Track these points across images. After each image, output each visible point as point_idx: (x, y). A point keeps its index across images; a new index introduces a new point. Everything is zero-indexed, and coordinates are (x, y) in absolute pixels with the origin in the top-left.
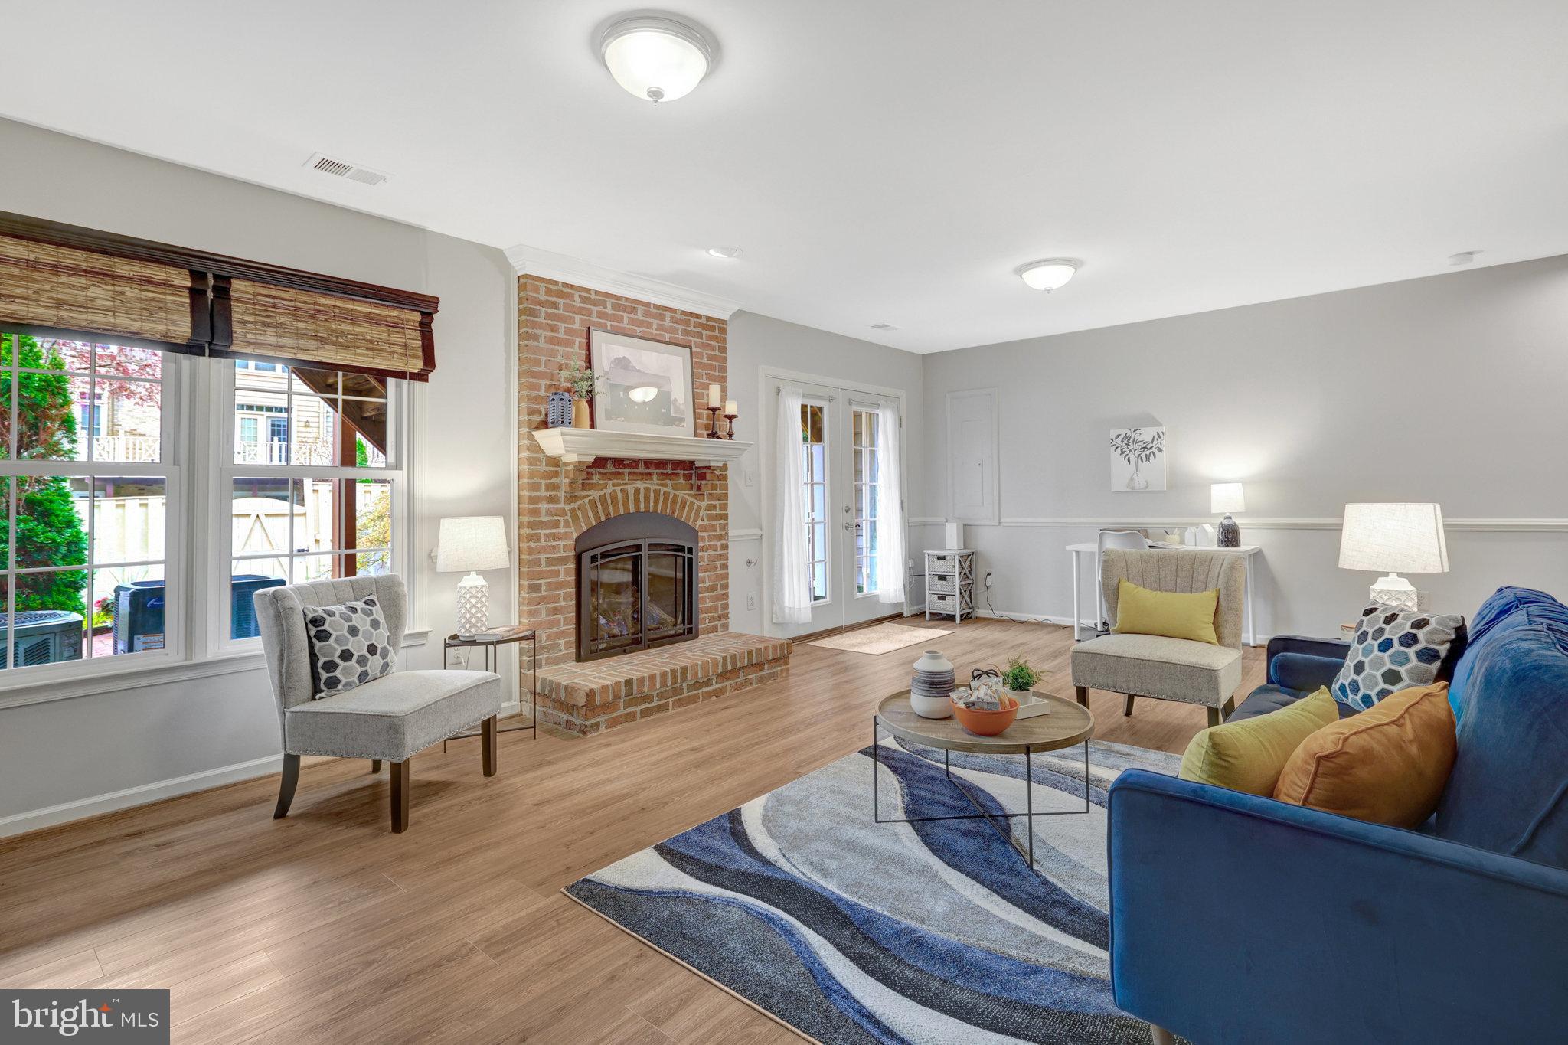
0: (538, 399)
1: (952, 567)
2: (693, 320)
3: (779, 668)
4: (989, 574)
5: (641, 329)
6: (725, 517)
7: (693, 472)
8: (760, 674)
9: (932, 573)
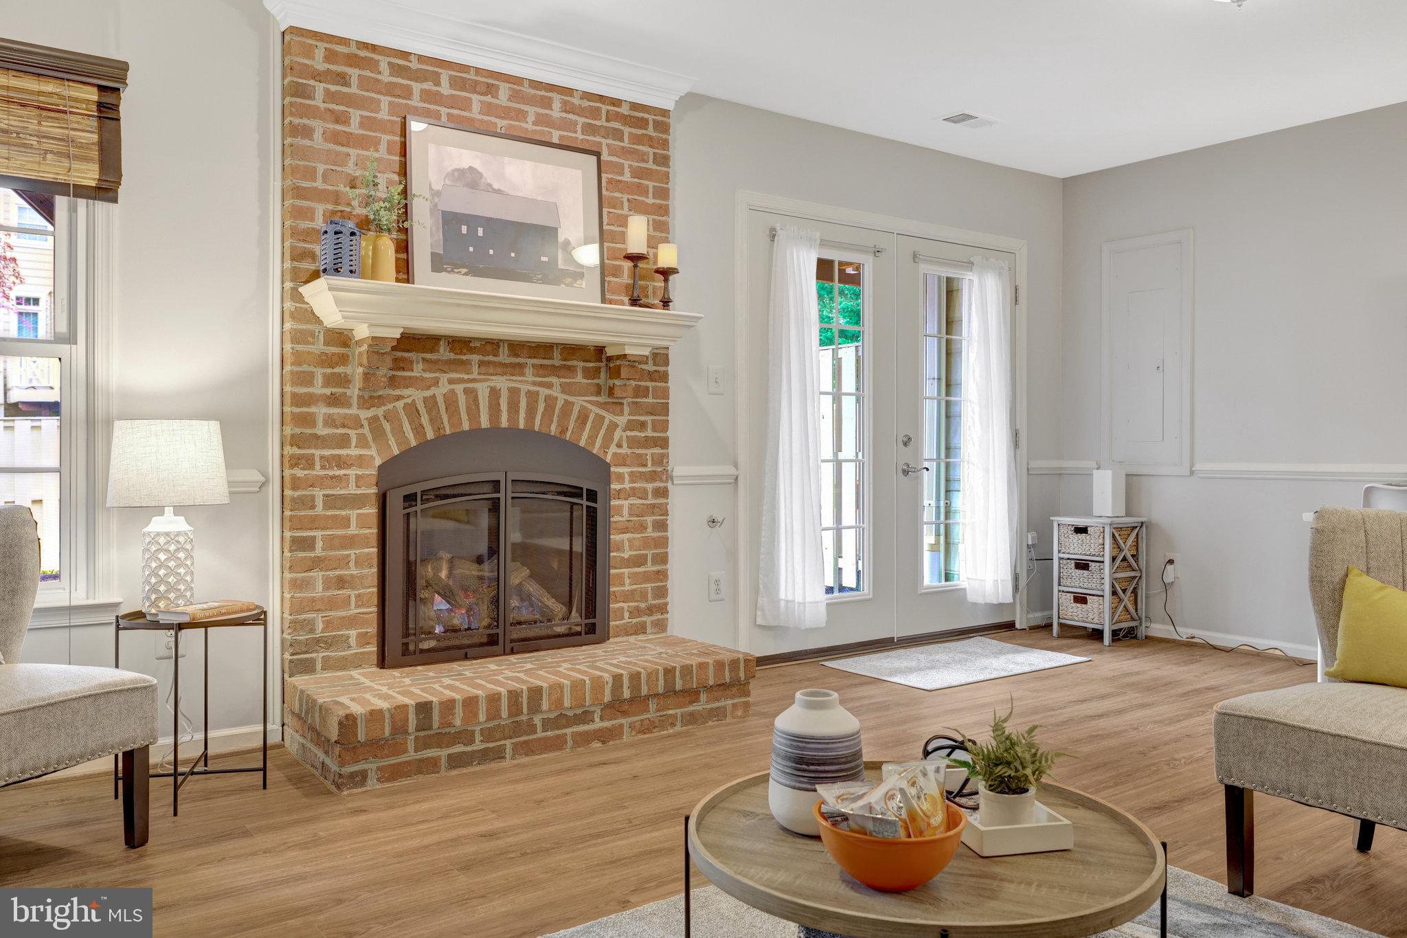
0: (308, 235)
1: (1097, 546)
2: (605, 108)
3: (730, 702)
4: (1171, 562)
5: (505, 122)
6: (664, 443)
7: (603, 364)
8: (691, 708)
9: (1066, 556)
